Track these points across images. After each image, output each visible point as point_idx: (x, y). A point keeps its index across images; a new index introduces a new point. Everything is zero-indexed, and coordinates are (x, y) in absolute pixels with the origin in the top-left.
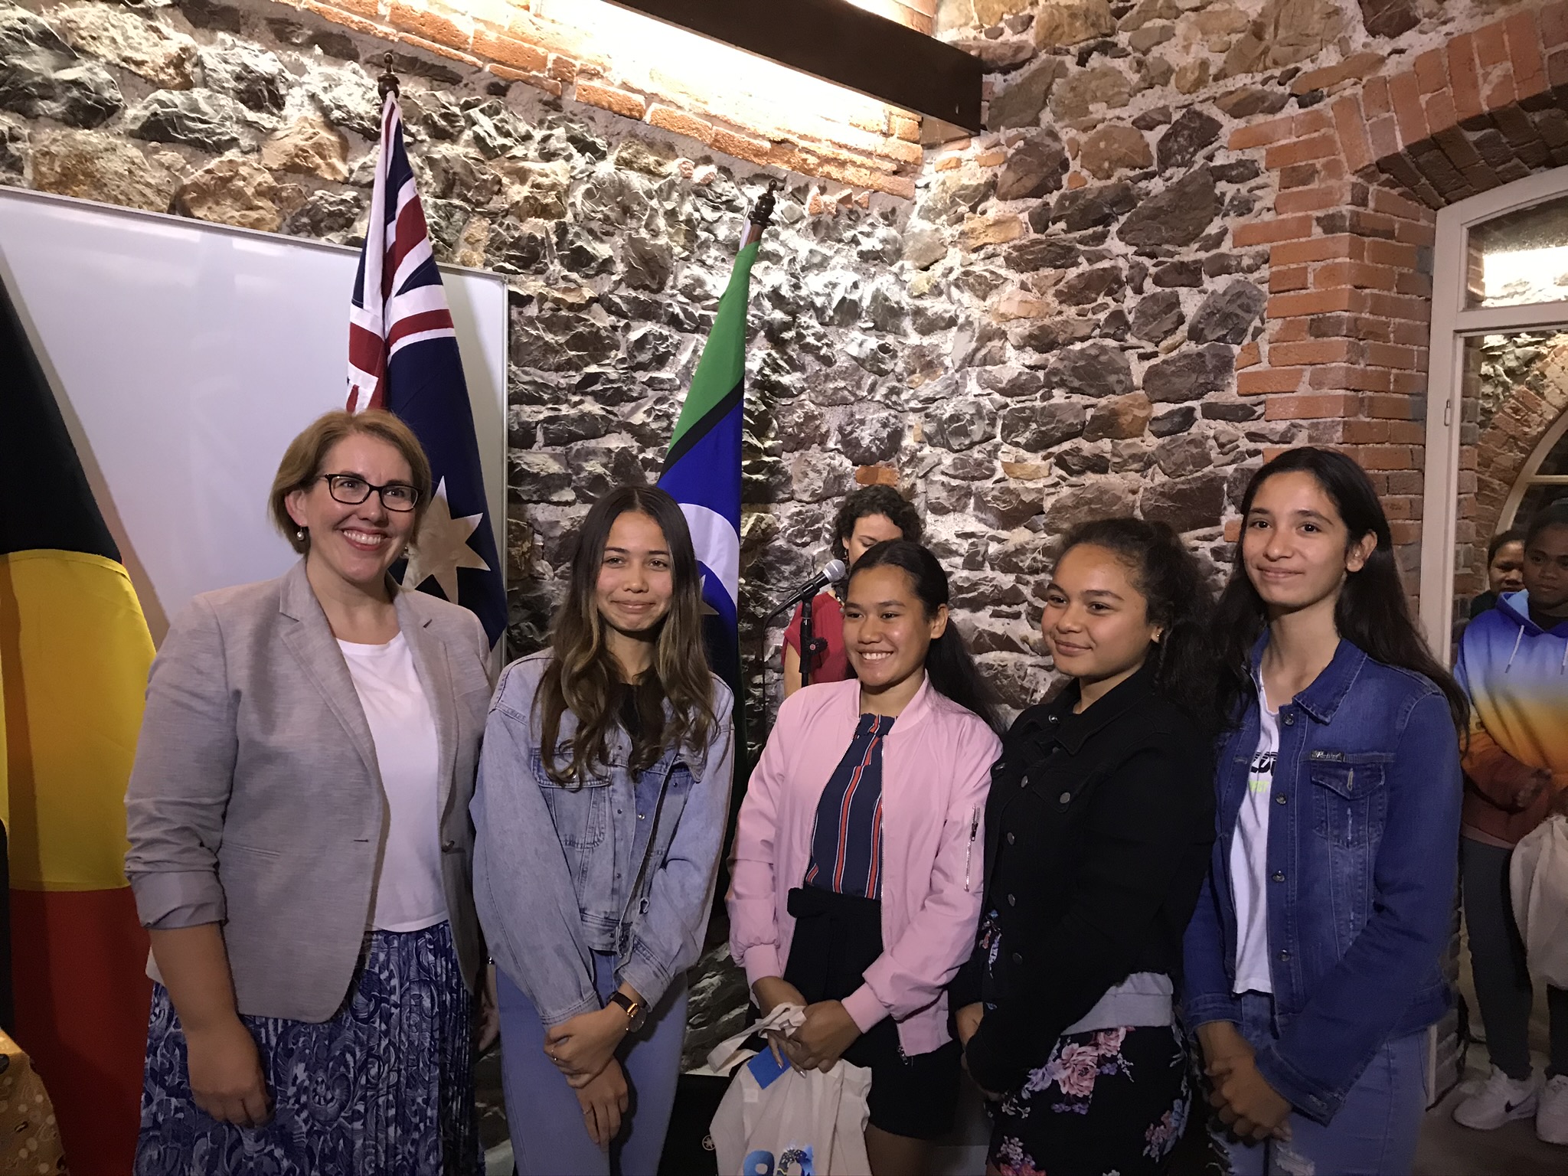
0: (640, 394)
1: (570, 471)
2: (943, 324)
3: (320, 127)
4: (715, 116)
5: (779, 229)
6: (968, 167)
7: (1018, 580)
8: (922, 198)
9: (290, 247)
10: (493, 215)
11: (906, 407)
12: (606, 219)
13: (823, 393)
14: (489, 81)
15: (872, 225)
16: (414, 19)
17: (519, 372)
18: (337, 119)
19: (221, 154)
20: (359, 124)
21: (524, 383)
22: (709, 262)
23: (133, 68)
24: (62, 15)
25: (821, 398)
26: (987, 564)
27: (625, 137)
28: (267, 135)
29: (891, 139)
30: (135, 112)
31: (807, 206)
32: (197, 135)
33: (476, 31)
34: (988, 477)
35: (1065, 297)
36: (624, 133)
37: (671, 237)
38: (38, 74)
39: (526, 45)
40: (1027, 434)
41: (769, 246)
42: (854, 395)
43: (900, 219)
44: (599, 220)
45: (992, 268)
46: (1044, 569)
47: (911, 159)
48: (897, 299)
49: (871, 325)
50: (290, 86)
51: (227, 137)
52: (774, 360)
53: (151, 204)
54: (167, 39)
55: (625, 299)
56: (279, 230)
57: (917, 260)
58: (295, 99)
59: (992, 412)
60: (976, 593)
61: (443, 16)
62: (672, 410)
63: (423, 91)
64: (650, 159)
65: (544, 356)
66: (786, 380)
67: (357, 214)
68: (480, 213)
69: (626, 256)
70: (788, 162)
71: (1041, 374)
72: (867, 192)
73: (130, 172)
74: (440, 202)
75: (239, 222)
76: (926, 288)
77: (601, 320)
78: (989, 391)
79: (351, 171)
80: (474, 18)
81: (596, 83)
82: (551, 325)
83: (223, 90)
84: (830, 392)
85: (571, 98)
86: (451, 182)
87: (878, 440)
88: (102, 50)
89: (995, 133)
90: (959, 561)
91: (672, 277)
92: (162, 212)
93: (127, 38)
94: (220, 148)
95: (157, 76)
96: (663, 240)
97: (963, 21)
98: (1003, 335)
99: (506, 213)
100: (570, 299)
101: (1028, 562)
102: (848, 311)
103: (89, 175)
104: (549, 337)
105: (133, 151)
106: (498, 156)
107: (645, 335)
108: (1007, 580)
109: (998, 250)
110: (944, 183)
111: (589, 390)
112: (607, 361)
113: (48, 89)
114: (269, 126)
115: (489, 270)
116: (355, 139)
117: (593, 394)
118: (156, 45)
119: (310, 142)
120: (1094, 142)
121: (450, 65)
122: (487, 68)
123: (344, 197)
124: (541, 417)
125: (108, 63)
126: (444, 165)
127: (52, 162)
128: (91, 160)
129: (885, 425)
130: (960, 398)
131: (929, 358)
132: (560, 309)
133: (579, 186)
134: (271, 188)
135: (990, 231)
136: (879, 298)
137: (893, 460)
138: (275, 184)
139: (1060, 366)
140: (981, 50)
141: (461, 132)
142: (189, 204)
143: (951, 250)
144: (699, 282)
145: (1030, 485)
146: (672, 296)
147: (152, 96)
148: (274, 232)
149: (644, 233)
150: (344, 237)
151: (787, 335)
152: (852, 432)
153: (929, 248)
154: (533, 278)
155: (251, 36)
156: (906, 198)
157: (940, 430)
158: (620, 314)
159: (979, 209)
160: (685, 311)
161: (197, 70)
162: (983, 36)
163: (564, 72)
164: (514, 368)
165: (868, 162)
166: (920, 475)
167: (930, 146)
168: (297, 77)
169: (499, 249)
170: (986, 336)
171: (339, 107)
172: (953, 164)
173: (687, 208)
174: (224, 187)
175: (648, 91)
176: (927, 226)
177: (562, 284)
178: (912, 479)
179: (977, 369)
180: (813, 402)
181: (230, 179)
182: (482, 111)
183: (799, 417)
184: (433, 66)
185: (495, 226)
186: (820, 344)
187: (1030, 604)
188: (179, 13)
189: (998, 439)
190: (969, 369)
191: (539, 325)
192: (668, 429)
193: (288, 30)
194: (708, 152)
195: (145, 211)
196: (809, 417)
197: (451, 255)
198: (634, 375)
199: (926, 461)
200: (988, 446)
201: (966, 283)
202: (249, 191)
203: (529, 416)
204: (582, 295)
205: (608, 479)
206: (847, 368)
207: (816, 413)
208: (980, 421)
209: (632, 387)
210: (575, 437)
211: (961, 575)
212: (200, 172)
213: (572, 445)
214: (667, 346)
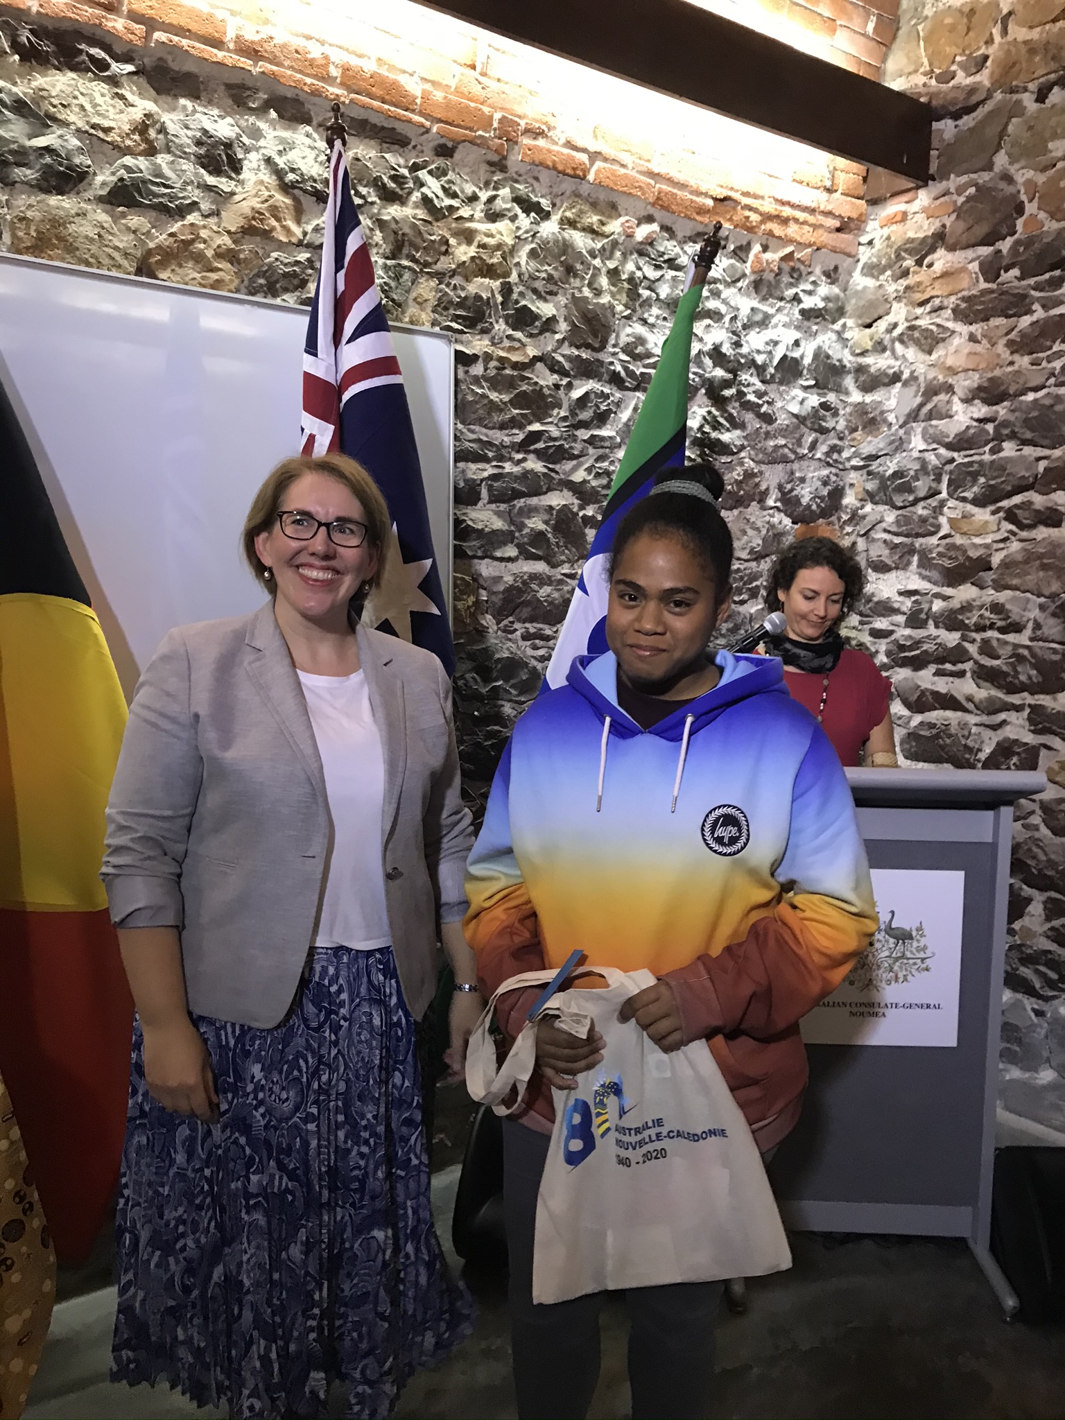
0: (582, 452)
1: (513, 528)
2: (887, 381)
3: (276, 192)
4: (658, 174)
5: (721, 287)
6: (914, 220)
7: (964, 638)
8: (865, 255)
9: (247, 307)
10: (440, 276)
11: (848, 465)
12: (550, 278)
13: (763, 451)
14: (436, 143)
15: (814, 283)
16: (364, 80)
17: (464, 430)
18: (291, 181)
19: (183, 218)
20: (312, 186)
21: (469, 441)
22: (651, 320)
23: (101, 134)
24: (34, 84)
25: (761, 456)
26: (931, 622)
27: (569, 197)
28: (226, 199)
29: (837, 195)
30: (104, 178)
31: (749, 264)
32: (161, 200)
33: (424, 91)
34: (932, 534)
35: (1016, 347)
36: (568, 193)
37: (613, 295)
38: (15, 142)
39: (473, 105)
40: (975, 489)
41: (712, 304)
42: (795, 452)
43: (842, 277)
44: (544, 279)
45: (938, 321)
46: (992, 626)
47: (854, 215)
48: (839, 357)
49: (813, 382)
50: (247, 150)
51: (188, 201)
52: (715, 417)
53: (119, 266)
54: (132, 106)
55: (568, 358)
56: (237, 291)
57: (860, 317)
58: (251, 162)
59: (937, 468)
60: (917, 652)
61: (392, 76)
62: (612, 468)
63: (373, 154)
64: (594, 219)
65: (489, 413)
66: (726, 437)
67: (310, 275)
68: (428, 273)
69: (569, 314)
70: (730, 220)
71: (990, 427)
72: (810, 250)
73: (100, 236)
74: (389, 262)
75: (200, 284)
76: (869, 345)
77: (544, 379)
78: (935, 446)
79: (305, 234)
80: (422, 79)
81: (541, 142)
82: (495, 383)
83: (186, 156)
84: (771, 450)
85: (515, 158)
86: (400, 243)
87: (819, 498)
88: (72, 118)
89: (944, 182)
90: (901, 619)
91: (614, 335)
92: (129, 274)
93: (95, 106)
94: (182, 212)
95: (123, 142)
96: (605, 299)
97: (911, 68)
98: (950, 389)
99: (454, 273)
100: (515, 358)
101: (974, 619)
102: (789, 369)
103: (61, 239)
104: (494, 396)
105: (102, 217)
106: (444, 217)
107: (587, 394)
108: (951, 638)
109: (946, 303)
110: (888, 238)
111: (532, 448)
112: (550, 420)
113: (22, 156)
114: (227, 190)
115: (437, 329)
116: (308, 201)
117: (536, 452)
118: (122, 112)
119: (266, 205)
120: (1053, 181)
121: (399, 127)
122: (435, 129)
123: (298, 259)
124: (486, 474)
125: (78, 130)
126: (393, 226)
127: (28, 227)
128: (64, 225)
129: (825, 483)
130: (904, 454)
131: (871, 416)
132: (504, 368)
133: (523, 246)
134: (229, 250)
135: (937, 284)
137: (833, 518)
138: (233, 246)
139: (1012, 418)
140: (932, 96)
141: (410, 193)
142: (154, 267)
143: (895, 305)
144: (641, 341)
145: (977, 540)
146: (614, 354)
147: (119, 161)
148: (232, 292)
149: (587, 292)
150: (298, 297)
151: (727, 393)
152: (792, 490)
153: (872, 304)
154: (479, 337)
155: (210, 102)
156: (849, 255)
157: (883, 487)
158: (563, 373)
159: (926, 262)
160: (626, 369)
161: (161, 136)
162: (933, 82)
163: (509, 132)
164: (460, 426)
165: (811, 219)
166: (862, 533)
167: (874, 202)
168: (254, 142)
169: (446, 309)
170: (932, 391)
171: (293, 170)
172: (899, 218)
173: (630, 266)
174: (186, 250)
175: (592, 149)
176: (871, 283)
177: (507, 343)
178: (853, 538)
179: (923, 424)
180: (753, 460)
181: (192, 241)
182: (430, 172)
183: (739, 475)
184: (383, 128)
185: (443, 286)
186: (760, 402)
187: (976, 662)
188: (142, 80)
189: (944, 495)
190: (914, 425)
191: (484, 384)
192: (608, 486)
193: (245, 95)
194: (651, 210)
196: (749, 475)
197: (400, 315)
198: (576, 433)
199: (868, 518)
200: (933, 502)
201: (912, 338)
202: (209, 253)
203: (475, 473)
204: (525, 354)
205: (549, 535)
206: (787, 426)
207: (756, 471)
208: (925, 477)
209: (573, 444)
210: (518, 495)
211: (903, 633)
212: (164, 236)
213: (515, 502)
214: (609, 404)
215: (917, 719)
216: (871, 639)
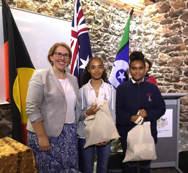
0: (105, 45)
2: (149, 34)
5: (124, 18)
6: (153, 8)
7: (163, 74)
8: (145, 14)
11: (143, 47)
12: (101, 16)
15: (138, 18)
19: (45, 3)
22: (115, 23)
26: (157, 72)
27: (103, 3)
28: (51, 0)
29: (141, 4)
34: (157, 58)
35: (171, 29)
37: (110, 19)
40: (164, 51)
42: (135, 45)
43: (141, 17)
45: (157, 24)
46: (167, 72)
47: (143, 8)
48: (141, 30)
49: (137, 34)
53: (35, 11)
55: (103, 29)
56: (53, 16)
57: (144, 24)
59: (158, 48)
60: (155, 77)
62: (110, 47)
65: (92, 38)
67: (65, 14)
69: (103, 22)
70: (126, 7)
71: (166, 41)
72: (137, 13)
73: (32, 6)
75: (48, 14)
76: (146, 28)
77: (100, 33)
78: (157, 44)
79: (64, 7)
82: (93, 33)
89: (158, 3)
90: (152, 72)
91: (110, 26)
96: (108, 20)
98: (160, 35)
99: (86, 15)
100: (96, 29)
101: (165, 71)
102: (134, 32)
103: (25, 6)
104: (93, 35)
105: (32, 2)
106: (85, 5)
107: (106, 35)
108: (161, 74)
109: (159, 22)
110: (149, 11)
116: (64, 1)
117: (99, 45)
119: (58, 1)
120: (175, 4)
123: (63, 11)
127: (20, 4)
128: (26, 3)
129: (140, 50)
130: (152, 46)
131: (146, 39)
132: (94, 31)
133: (97, 10)
134: (52, 9)
135: (157, 19)
136: (139, 30)
139: (170, 40)
142: (40, 11)
143: (150, 22)
144: (114, 27)
145: (165, 59)
146: (110, 29)
149: (106, 19)
150: (63, 17)
153: (146, 22)
154: (90, 25)
156: (142, 14)
157: (149, 51)
158: (103, 32)
159: (155, 15)
160: (112, 31)
165: (137, 8)
167: (146, 5)
170: (156, 36)
172: (150, 8)
173: (112, 15)
174: (46, 9)
176: (146, 18)
177: (94, 26)
181: (46, 7)
185: (85, 17)
187: (165, 78)
189: (159, 52)
190: (154, 41)
191: (91, 33)
194: (115, 5)
195: (34, 12)
198: (105, 41)
199: (146, 56)
200: (157, 53)
201: (153, 27)
202: (49, 9)
204: (97, 29)
206: (134, 41)
208: (156, 49)
209: (104, 43)
211: (153, 74)
212: (42, 6)
214: (109, 37)
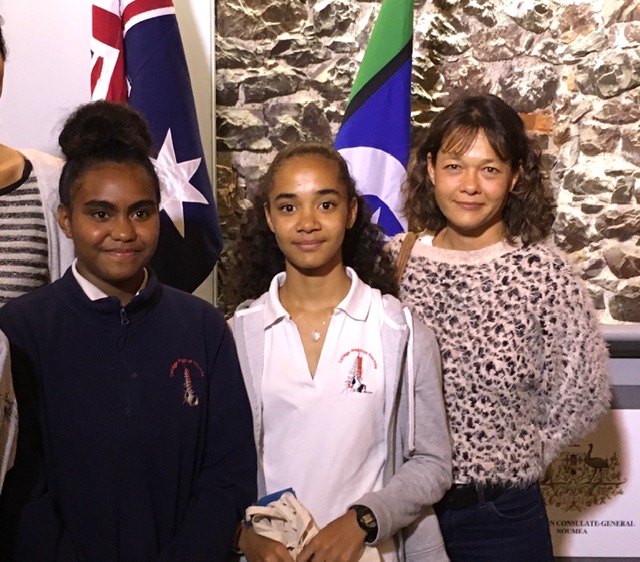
0: (325, 56)
1: (267, 124)
11: (561, 60)
13: (485, 50)
17: (224, 42)
21: (228, 51)
25: (483, 55)
26: (634, 198)
42: (513, 51)
52: (441, 22)
60: (622, 225)
62: (352, 70)
65: (244, 26)
66: (451, 39)
84: (491, 49)
87: (536, 90)
90: (608, 196)
104: (248, 11)
107: (329, 7)
111: (282, 54)
112: (297, 30)
117: (285, 57)
124: (242, 78)
129: (541, 77)
130: (610, 51)
131: (580, 16)
137: (549, 108)
152: (511, 83)
157: (591, 80)
164: (220, 38)
166: (574, 120)
178: (566, 125)
179: (625, 25)
180: (476, 59)
183: (464, 72)
186: (482, 7)
190: (618, 25)
191: (240, 1)
192: (349, 85)
196: (473, 72)
199: (579, 108)
203: (233, 78)
205: (299, 129)
206: (507, 28)
207: (479, 68)
208: (628, 71)
209: (318, 50)
210: (270, 95)
211: (611, 208)
213: (268, 101)
214: (348, 15)
215: (623, 283)
216: (583, 214)
